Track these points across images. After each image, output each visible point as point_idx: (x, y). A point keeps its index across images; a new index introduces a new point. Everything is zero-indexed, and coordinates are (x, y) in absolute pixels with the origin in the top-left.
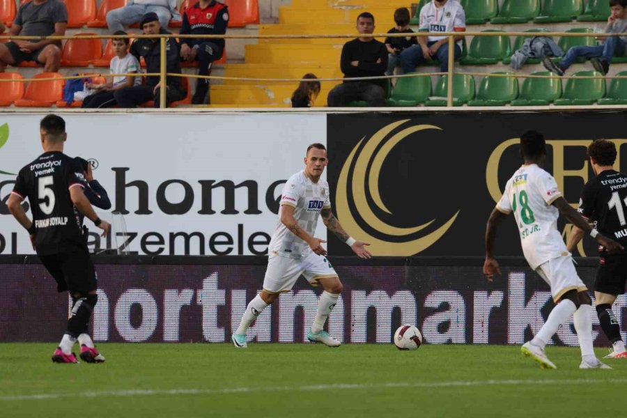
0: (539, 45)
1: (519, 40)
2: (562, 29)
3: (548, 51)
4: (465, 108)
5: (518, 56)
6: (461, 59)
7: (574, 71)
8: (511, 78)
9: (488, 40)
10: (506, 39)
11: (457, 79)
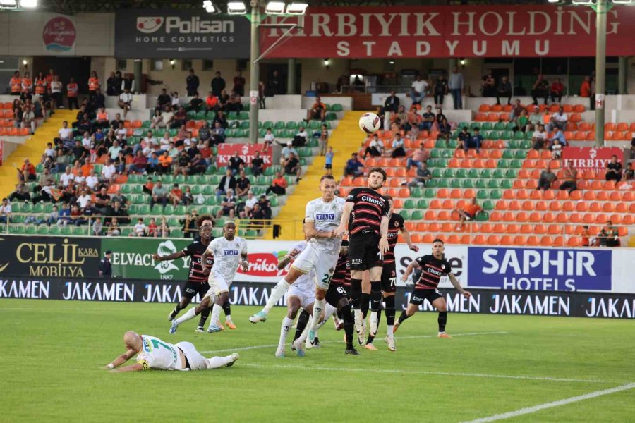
0: (32, 218)
1: (27, 217)
2: (37, 215)
3: (35, 220)
4: (12, 234)
5: (26, 221)
6: (11, 221)
7: (41, 226)
8: (25, 226)
9: (18, 217)
10: (23, 217)
11: (10, 227)
